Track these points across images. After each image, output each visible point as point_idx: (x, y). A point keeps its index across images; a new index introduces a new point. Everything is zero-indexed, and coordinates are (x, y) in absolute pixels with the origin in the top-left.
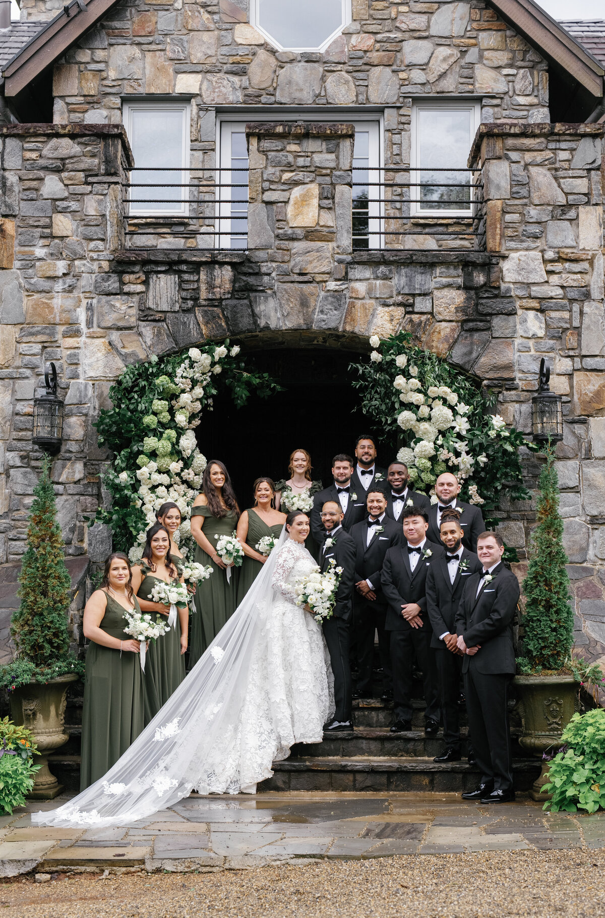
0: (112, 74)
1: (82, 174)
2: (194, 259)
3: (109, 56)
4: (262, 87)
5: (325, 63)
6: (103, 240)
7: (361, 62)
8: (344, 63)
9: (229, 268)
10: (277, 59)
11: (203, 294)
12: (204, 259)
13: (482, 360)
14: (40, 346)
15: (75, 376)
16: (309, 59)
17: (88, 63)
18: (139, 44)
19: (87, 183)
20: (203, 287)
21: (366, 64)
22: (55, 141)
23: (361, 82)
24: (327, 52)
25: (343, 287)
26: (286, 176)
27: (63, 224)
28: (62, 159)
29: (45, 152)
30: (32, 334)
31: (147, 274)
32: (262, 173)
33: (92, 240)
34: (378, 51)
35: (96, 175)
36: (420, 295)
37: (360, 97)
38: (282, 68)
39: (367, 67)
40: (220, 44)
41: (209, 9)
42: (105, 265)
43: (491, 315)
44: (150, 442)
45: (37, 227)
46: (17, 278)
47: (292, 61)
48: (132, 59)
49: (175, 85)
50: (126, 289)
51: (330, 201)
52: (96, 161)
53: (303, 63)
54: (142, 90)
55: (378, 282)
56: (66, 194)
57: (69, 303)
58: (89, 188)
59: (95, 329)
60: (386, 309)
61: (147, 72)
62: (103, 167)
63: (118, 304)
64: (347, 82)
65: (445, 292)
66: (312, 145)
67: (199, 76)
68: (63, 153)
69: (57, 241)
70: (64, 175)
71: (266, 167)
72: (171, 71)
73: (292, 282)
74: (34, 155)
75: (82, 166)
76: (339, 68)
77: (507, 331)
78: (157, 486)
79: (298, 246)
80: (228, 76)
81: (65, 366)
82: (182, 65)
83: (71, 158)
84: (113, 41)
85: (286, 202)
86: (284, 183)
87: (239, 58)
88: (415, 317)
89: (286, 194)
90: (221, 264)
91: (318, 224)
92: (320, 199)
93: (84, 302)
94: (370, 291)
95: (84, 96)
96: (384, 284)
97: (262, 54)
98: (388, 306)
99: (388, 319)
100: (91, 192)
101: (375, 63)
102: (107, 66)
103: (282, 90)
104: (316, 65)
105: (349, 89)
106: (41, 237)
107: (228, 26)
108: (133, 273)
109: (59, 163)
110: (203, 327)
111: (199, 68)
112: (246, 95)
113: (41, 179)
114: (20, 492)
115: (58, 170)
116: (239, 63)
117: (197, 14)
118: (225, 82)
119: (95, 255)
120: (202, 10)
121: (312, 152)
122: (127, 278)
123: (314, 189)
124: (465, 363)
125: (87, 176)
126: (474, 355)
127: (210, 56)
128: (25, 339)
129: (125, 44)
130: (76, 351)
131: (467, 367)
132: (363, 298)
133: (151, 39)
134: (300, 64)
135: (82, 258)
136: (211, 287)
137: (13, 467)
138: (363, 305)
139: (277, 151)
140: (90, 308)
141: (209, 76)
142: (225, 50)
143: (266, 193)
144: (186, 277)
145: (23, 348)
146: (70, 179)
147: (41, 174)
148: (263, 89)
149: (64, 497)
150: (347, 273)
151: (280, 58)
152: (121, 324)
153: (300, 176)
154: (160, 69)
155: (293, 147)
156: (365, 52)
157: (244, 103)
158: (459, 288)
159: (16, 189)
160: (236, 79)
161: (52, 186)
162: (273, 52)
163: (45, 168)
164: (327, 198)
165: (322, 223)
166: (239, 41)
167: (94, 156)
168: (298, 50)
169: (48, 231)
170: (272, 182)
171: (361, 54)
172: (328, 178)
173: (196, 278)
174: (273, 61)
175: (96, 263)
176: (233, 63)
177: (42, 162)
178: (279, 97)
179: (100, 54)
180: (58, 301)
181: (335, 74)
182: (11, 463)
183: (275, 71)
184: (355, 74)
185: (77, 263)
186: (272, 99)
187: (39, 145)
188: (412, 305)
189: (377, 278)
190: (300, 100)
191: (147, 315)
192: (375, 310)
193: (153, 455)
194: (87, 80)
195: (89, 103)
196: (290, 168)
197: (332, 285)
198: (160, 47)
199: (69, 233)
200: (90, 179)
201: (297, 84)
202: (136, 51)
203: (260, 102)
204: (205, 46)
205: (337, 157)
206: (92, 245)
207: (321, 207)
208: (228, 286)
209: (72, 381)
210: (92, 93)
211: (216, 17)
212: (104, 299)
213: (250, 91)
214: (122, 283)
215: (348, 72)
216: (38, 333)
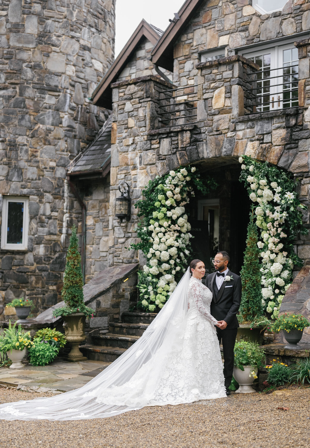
0: (195, 44)
1: (137, 99)
2: (175, 130)
3: (193, 36)
4: (254, 34)
5: (283, 15)
6: (145, 127)
7: (299, 11)
8: (291, 13)
9: (189, 132)
10: (261, 19)
11: (180, 146)
12: (179, 130)
13: (293, 163)
14: (124, 175)
15: (135, 187)
16: (276, 15)
17: (186, 41)
18: (205, 27)
19: (139, 103)
20: (180, 142)
21: (301, 11)
22: (129, 86)
23: (299, 21)
24: (283, 10)
25: (233, 135)
26: (212, 85)
27: (132, 122)
28: (132, 94)
29: (126, 92)
30: (121, 170)
31: (160, 139)
32: (203, 86)
33: (141, 127)
34: (307, 3)
35: (143, 99)
36: (266, 134)
37: (298, 29)
38: (263, 23)
39: (302, 13)
40: (236, 18)
41: (233, 2)
42: (146, 137)
43: (298, 140)
44: (155, 214)
45: (123, 124)
46: (117, 148)
47: (267, 19)
48: (202, 35)
49: (218, 43)
50: (153, 147)
51: (229, 94)
52: (143, 92)
53: (273, 18)
54: (206, 48)
55: (248, 130)
56: (132, 109)
57: (133, 155)
58: (140, 105)
59: (143, 166)
60: (252, 143)
61: (208, 39)
62: (145, 95)
63: (149, 154)
64: (292, 23)
65: (278, 131)
66: (223, 68)
67: (228, 36)
68: (132, 91)
69: (130, 129)
70: (132, 100)
71: (204, 83)
72: (217, 36)
73: (214, 135)
74: (122, 94)
75: (138, 96)
76: (288, 17)
77: (306, 147)
78: (158, 233)
79: (216, 118)
80: (240, 33)
81: (133, 183)
82: (221, 32)
83: (134, 93)
84: (195, 28)
85: (212, 98)
86: (212, 89)
87: (244, 23)
88: (264, 146)
89: (212, 93)
90: (186, 131)
91: (224, 106)
92: (226, 93)
93: (139, 154)
94: (244, 135)
95: (185, 56)
96: (250, 131)
97: (254, 18)
98: (253, 141)
99: (252, 147)
100: (141, 106)
101: (305, 9)
102: (193, 40)
103: (262, 34)
104: (278, 18)
105: (293, 26)
106: (125, 129)
107: (240, 9)
108: (155, 139)
109: (130, 96)
110: (179, 160)
111: (228, 32)
112: (248, 40)
113: (124, 104)
114: (117, 237)
115: (130, 99)
116: (244, 25)
117: (228, 6)
118: (239, 36)
119: (142, 134)
120: (230, 4)
121: (223, 72)
122: (153, 142)
123: (223, 89)
124: (285, 166)
125: (139, 100)
126: (290, 161)
127: (232, 25)
128: (120, 173)
129: (200, 28)
130: (136, 176)
131: (286, 168)
132: (242, 139)
133: (209, 23)
134: (271, 19)
135: (138, 135)
136: (182, 142)
137: (116, 226)
138: (242, 142)
139: (208, 74)
140: (140, 157)
141: (232, 35)
142: (238, 21)
143: (205, 95)
144: (173, 138)
145: (119, 176)
146: (134, 102)
147: (125, 101)
148: (255, 36)
149: (131, 239)
150: (235, 128)
151: (262, 19)
152: (151, 162)
153: (217, 84)
154: (213, 37)
155: (215, 71)
156: (301, 5)
157: (247, 44)
158: (284, 128)
159: (116, 110)
160: (243, 34)
161: (129, 106)
162: (259, 16)
163: (126, 99)
164: (228, 93)
165: (226, 105)
166: (244, 14)
167: (142, 90)
168: (270, 12)
169: (126, 126)
170: (207, 89)
171: (298, 6)
172: (229, 83)
173: (177, 139)
174: (259, 21)
175: (143, 137)
176: (242, 26)
177: (125, 97)
178: (262, 38)
179: (190, 35)
180: (130, 155)
181: (287, 20)
182: (115, 225)
183: (260, 26)
184: (296, 18)
185: (136, 138)
186: (258, 39)
187: (124, 89)
188: (263, 139)
189: (248, 128)
190: (271, 37)
191: (160, 158)
192: (247, 144)
193: (157, 219)
194: (185, 48)
195: (186, 59)
196: (214, 81)
197: (229, 134)
198: (213, 26)
199: (133, 125)
200: (141, 101)
201: (269, 30)
202: (204, 30)
203: (253, 42)
204: (231, 21)
205: (233, 72)
206: (141, 129)
207: (226, 98)
208: (188, 140)
209: (135, 189)
210: (187, 54)
211: (235, 6)
212: (145, 152)
213: (249, 38)
214: (151, 144)
215: (293, 17)
216: (123, 170)
